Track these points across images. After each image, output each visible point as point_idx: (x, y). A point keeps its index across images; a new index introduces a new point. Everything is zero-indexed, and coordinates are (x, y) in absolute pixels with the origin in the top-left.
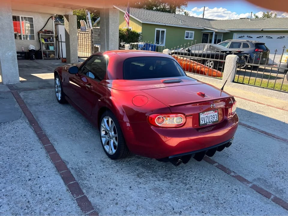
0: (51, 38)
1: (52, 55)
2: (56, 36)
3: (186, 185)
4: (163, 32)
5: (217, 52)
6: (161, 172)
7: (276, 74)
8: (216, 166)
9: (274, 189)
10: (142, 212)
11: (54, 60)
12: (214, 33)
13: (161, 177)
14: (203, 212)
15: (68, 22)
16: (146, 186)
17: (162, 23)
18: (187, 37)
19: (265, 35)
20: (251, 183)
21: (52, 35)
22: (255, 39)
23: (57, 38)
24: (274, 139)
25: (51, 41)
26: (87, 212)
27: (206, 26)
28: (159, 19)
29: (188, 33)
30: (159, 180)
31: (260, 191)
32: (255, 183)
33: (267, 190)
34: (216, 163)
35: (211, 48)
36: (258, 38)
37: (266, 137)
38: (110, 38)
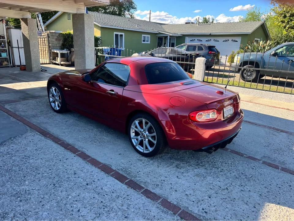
0: (3, 43)
1: (5, 63)
2: (8, 41)
3: (218, 169)
4: (121, 36)
6: (193, 162)
7: (228, 73)
8: (230, 152)
9: (278, 162)
10: (199, 194)
11: (8, 68)
12: (169, 37)
13: (196, 166)
14: (242, 186)
15: (26, 26)
16: (189, 174)
17: (120, 27)
18: (144, 41)
19: (212, 39)
20: (261, 160)
21: (3, 41)
22: (205, 42)
23: (10, 43)
24: (257, 126)
25: (3, 47)
26: (158, 201)
27: (160, 30)
28: (116, 23)
29: (145, 37)
30: (196, 168)
31: (270, 165)
32: (264, 160)
33: (274, 163)
34: (228, 149)
35: (172, 52)
36: (207, 41)
37: (251, 125)
38: (86, 43)
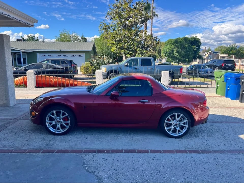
5: (54, 69)
